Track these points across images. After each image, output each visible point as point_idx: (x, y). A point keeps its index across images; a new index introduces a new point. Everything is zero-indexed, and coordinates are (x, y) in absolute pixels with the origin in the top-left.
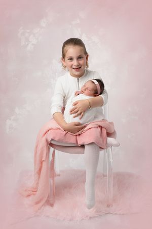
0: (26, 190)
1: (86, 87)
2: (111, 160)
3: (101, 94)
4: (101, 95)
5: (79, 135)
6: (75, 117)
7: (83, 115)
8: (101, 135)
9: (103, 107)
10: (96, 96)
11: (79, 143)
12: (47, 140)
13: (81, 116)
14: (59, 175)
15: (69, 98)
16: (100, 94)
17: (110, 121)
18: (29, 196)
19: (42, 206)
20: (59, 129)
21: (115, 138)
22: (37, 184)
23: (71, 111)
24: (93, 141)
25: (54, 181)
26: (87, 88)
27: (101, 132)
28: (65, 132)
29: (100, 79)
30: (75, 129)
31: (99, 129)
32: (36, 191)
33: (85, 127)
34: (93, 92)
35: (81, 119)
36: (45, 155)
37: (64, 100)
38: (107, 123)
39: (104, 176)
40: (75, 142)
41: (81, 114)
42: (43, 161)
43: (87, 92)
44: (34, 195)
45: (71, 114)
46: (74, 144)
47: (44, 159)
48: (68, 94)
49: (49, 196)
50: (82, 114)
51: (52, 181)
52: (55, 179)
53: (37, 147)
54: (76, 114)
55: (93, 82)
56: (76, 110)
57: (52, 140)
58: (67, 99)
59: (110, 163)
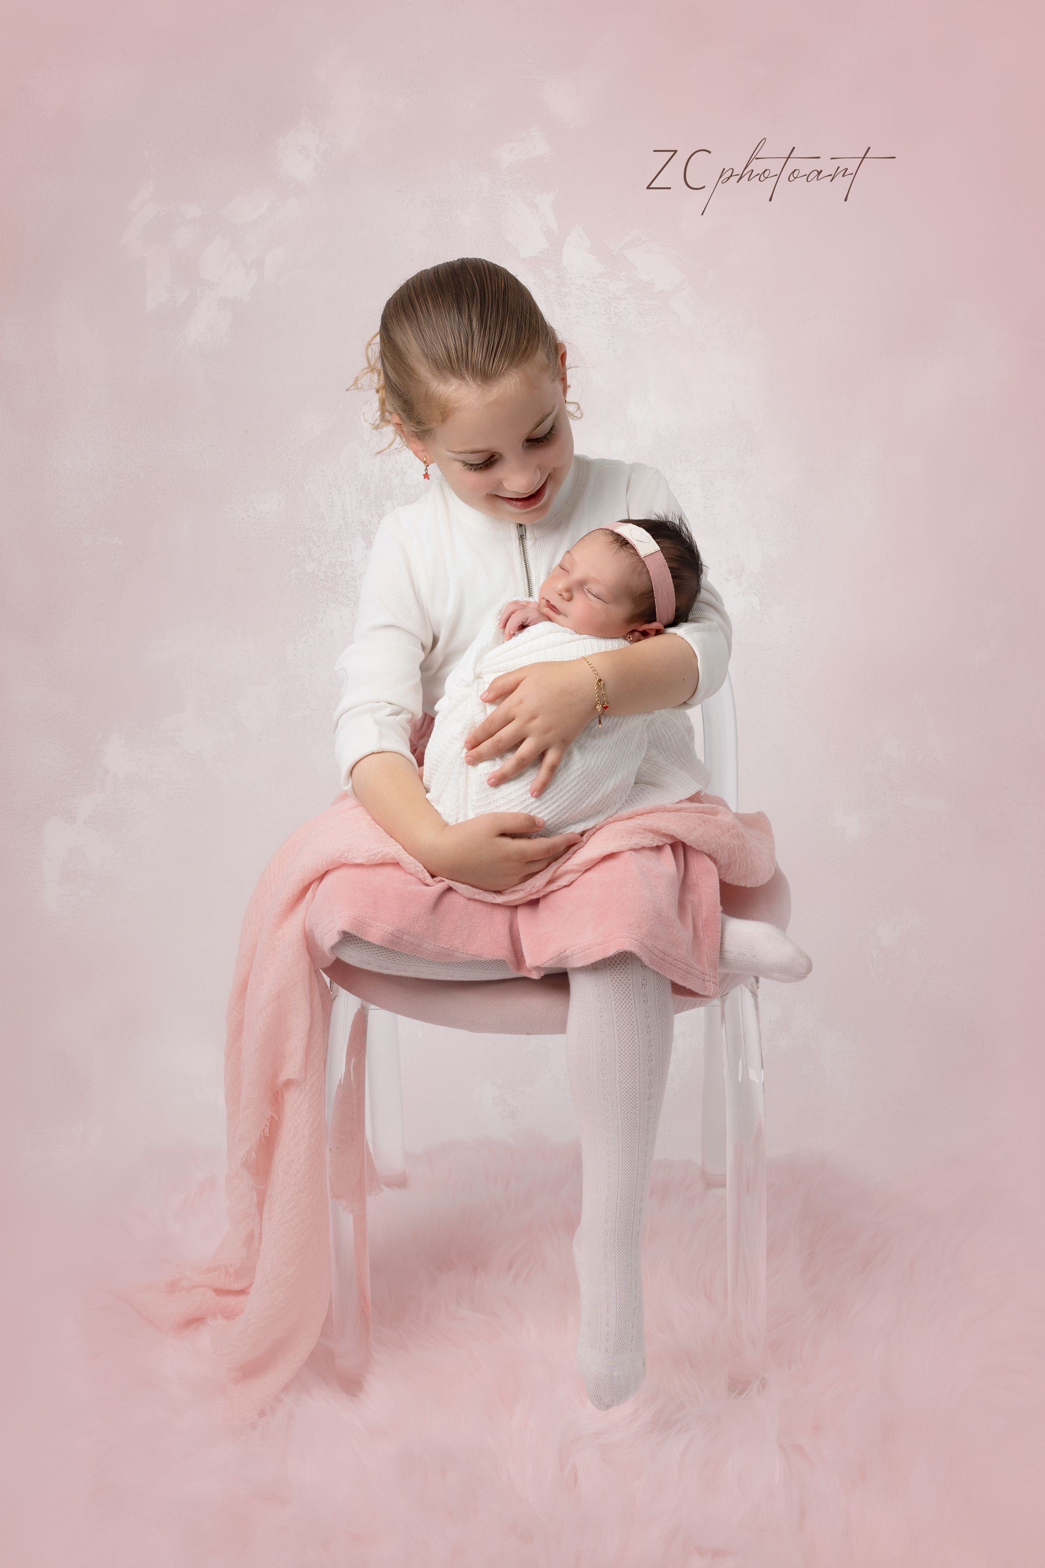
0: (173, 1287)
1: (578, 574)
2: (755, 1076)
3: (681, 617)
4: (682, 631)
5: (534, 903)
6: (500, 781)
7: (554, 770)
8: (682, 905)
9: (694, 713)
10: (645, 634)
11: (530, 960)
12: (310, 944)
13: (543, 772)
14: (401, 1182)
15: (461, 651)
16: (674, 624)
17: (748, 808)
18: (194, 1321)
19: (286, 1389)
20: (397, 864)
21: (781, 924)
22: (252, 1240)
23: (474, 744)
24: (628, 947)
25: (360, 1219)
26: (582, 584)
27: (684, 884)
28: (438, 887)
29: (673, 518)
30: (507, 858)
31: (667, 863)
32: (243, 1292)
33: (571, 846)
34: (621, 611)
35: (540, 791)
36: (296, 1043)
37: (424, 667)
38: (724, 818)
39: (713, 1183)
40: (501, 950)
41: (542, 756)
42: (288, 1084)
43: (579, 607)
44: (230, 1315)
45: (474, 761)
46: (498, 963)
47: (291, 1070)
48: (453, 632)
49: (328, 1321)
50: (551, 757)
51: (348, 1221)
52: (371, 1202)
53: (242, 990)
54: (511, 760)
55: (623, 542)
56: (506, 732)
57: (347, 938)
58: (447, 661)
59: (743, 1090)
